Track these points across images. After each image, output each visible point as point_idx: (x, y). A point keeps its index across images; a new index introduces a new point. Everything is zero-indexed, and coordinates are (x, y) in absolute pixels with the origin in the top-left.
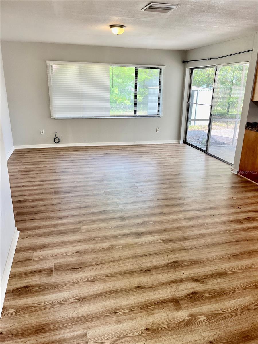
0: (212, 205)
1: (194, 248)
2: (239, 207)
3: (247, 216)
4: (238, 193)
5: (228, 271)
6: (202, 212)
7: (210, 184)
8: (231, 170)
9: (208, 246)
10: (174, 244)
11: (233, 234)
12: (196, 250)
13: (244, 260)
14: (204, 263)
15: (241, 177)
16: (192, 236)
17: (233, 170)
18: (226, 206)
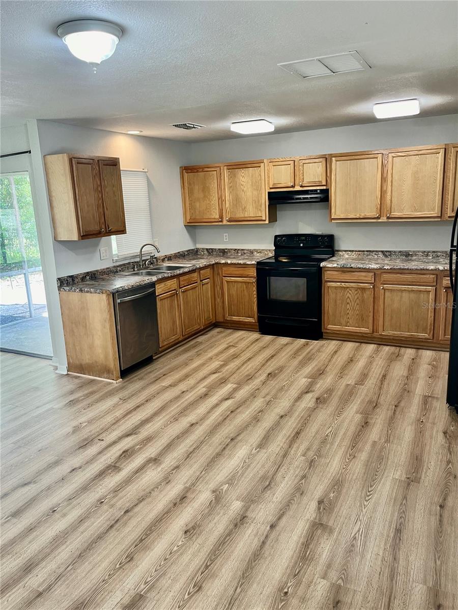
0: (50, 458)
1: (58, 578)
2: (100, 437)
3: (120, 450)
4: (85, 411)
5: (142, 586)
6: (35, 482)
7: (26, 414)
8: (53, 368)
9: (81, 556)
10: (10, 596)
11: (115, 500)
12: (65, 581)
13: (156, 543)
14: (92, 602)
15: (77, 377)
16: (40, 552)
17: (56, 368)
18: (77, 447)
